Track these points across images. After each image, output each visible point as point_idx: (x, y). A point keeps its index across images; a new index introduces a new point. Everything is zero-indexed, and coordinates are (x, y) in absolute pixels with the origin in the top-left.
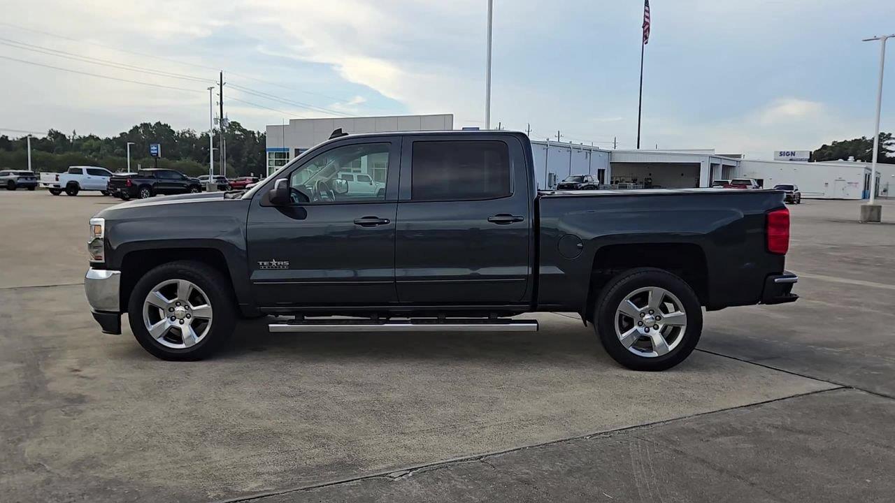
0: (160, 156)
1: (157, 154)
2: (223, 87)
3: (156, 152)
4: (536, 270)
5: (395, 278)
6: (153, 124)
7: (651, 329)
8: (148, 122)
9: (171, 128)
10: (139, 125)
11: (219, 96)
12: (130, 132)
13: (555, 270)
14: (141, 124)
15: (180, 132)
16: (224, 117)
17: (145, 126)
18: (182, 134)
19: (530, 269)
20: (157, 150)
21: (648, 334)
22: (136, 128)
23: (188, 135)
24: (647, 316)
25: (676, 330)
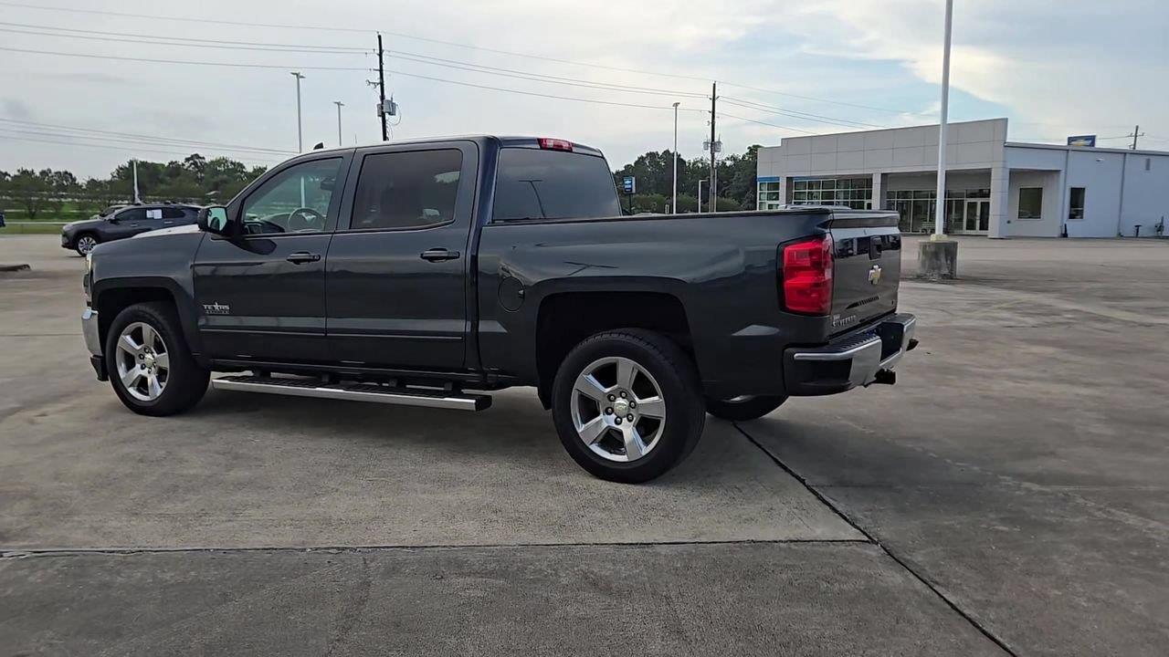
0: (634, 191)
1: (631, 189)
2: (716, 102)
3: (630, 186)
4: (475, 326)
5: (326, 331)
6: (660, 154)
7: (625, 420)
8: (655, 151)
9: (682, 157)
10: (644, 156)
11: (711, 114)
12: (635, 164)
13: (497, 327)
14: (648, 154)
15: (692, 161)
16: (716, 140)
17: (652, 155)
18: (694, 164)
19: (469, 323)
20: (631, 184)
21: (619, 427)
22: (642, 158)
23: (700, 165)
24: (620, 400)
25: (655, 423)
